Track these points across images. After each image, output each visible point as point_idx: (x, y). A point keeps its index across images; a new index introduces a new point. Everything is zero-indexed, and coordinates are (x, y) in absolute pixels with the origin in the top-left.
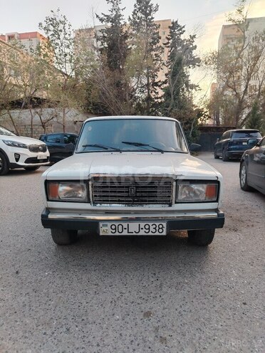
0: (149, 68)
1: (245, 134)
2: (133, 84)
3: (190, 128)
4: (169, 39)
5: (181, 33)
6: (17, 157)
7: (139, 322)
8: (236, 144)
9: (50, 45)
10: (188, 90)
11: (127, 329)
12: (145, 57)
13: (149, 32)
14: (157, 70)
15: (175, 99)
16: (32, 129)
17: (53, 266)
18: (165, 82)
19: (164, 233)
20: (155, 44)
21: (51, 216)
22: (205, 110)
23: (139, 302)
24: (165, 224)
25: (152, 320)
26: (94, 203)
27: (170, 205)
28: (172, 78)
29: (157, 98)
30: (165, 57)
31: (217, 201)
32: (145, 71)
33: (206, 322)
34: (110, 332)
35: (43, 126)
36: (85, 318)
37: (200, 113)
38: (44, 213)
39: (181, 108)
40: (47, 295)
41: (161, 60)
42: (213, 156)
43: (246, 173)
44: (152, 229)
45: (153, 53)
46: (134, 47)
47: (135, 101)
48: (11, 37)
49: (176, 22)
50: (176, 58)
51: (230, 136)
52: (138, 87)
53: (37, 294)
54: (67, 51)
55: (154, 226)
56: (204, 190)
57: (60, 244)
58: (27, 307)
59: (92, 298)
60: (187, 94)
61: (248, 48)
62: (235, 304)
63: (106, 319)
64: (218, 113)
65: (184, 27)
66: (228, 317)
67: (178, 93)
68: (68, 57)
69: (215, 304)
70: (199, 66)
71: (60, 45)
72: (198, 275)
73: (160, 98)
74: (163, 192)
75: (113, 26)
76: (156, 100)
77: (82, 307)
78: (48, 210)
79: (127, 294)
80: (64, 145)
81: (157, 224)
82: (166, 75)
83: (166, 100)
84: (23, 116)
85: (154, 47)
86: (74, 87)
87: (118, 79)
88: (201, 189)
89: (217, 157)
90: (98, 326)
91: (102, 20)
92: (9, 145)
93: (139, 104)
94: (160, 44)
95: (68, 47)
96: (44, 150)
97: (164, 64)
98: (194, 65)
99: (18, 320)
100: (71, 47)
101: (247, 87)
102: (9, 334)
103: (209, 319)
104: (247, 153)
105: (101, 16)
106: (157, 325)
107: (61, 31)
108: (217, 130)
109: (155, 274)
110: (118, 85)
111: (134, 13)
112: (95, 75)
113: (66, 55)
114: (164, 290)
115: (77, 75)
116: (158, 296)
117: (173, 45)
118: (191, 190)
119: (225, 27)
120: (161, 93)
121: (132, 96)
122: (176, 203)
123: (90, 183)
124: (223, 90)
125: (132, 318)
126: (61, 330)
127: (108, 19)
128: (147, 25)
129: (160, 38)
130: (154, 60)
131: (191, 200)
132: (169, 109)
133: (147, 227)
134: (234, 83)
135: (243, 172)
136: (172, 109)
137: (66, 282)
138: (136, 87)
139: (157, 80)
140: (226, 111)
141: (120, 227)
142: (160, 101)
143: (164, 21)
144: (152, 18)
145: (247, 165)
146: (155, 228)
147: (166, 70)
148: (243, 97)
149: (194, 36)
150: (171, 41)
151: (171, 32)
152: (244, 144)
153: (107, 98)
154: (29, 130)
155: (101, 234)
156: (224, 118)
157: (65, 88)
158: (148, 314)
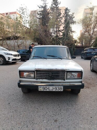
0: (57, 25)
1: (92, 50)
2: (51, 31)
3: (72, 47)
4: (64, 14)
5: (69, 12)
6: (9, 58)
7: (53, 124)
8: (89, 53)
9: (21, 17)
10: (71, 33)
11: (48, 126)
12: (56, 21)
13: (57, 12)
14: (60, 26)
15: (66, 36)
16: (14, 48)
17: (22, 101)
18: (63, 30)
19: (62, 90)
20: (59, 16)
21: (21, 83)
22: (78, 40)
23: (53, 116)
24: (62, 87)
25: (58, 123)
26: (36, 79)
27: (64, 80)
28: (65, 28)
29: (60, 36)
30: (63, 21)
31: (81, 79)
32: (56, 26)
33: (77, 124)
34: (42, 128)
35: (18, 47)
36: (33, 122)
37: (76, 41)
38: (19, 82)
39: (69, 40)
40: (20, 112)
41: (61, 22)
42: (81, 57)
43: (93, 65)
44: (57, 89)
45: (59, 19)
46: (52, 17)
47: (52, 37)
48: (7, 14)
49: (67, 8)
50: (67, 21)
51: (87, 50)
52: (53, 32)
53: (16, 112)
54: (27, 19)
55: (58, 88)
56: (77, 75)
57: (24, 93)
58: (13, 117)
59: (36, 114)
60: (71, 34)
61: (94, 17)
62: (88, 118)
63: (41, 122)
64: (82, 41)
65: (70, 10)
66: (85, 123)
67: (68, 34)
68: (27, 22)
69: (80, 117)
70: (75, 24)
71: (25, 17)
72: (74, 106)
73: (61, 36)
74: (62, 75)
75: (44, 10)
76: (59, 37)
77: (32, 118)
78: (20, 81)
79: (48, 113)
80: (26, 54)
81: (60, 87)
82: (63, 27)
83: (63, 37)
84: (11, 43)
85: (59, 17)
86: (30, 32)
87: (46, 29)
88: (75, 74)
89: (82, 58)
90: (38, 125)
91: (40, 7)
92: (6, 54)
93: (53, 38)
94: (61, 16)
95: (27, 18)
96: (19, 56)
97: (62, 23)
98: (74, 24)
99: (10, 122)
100: (28, 18)
101: (93, 32)
102: (7, 127)
103: (78, 123)
104: (93, 58)
105: (40, 6)
106: (59, 125)
107: (25, 12)
108: (82, 48)
109: (58, 105)
110: (46, 31)
111: (52, 5)
112: (37, 28)
113: (27, 21)
114: (62, 111)
115: (31, 28)
116: (60, 114)
117: (66, 16)
118: (72, 75)
119: (85, 9)
120: (61, 34)
121: (51, 35)
122: (66, 79)
123: (35, 72)
124: (84, 33)
125: (50, 122)
126: (25, 126)
127: (42, 7)
128: (57, 9)
129: (61, 14)
130: (59, 22)
131: (72, 78)
132: (64, 40)
133: (56, 88)
134: (89, 30)
135: (92, 65)
136: (65, 40)
137: (27, 107)
138: (52, 32)
139: (60, 29)
140: (86, 40)
141: (46, 88)
142: (61, 37)
143: (63, 7)
144: (58, 7)
145: (93, 62)
146: (59, 89)
147: (63, 26)
148: (92, 35)
149: (74, 13)
150: (65, 15)
151: (65, 12)
152: (92, 53)
153: (41, 36)
154: (13, 48)
155: (39, 90)
156: (85, 43)
157: (26, 33)
158: (56, 121)
